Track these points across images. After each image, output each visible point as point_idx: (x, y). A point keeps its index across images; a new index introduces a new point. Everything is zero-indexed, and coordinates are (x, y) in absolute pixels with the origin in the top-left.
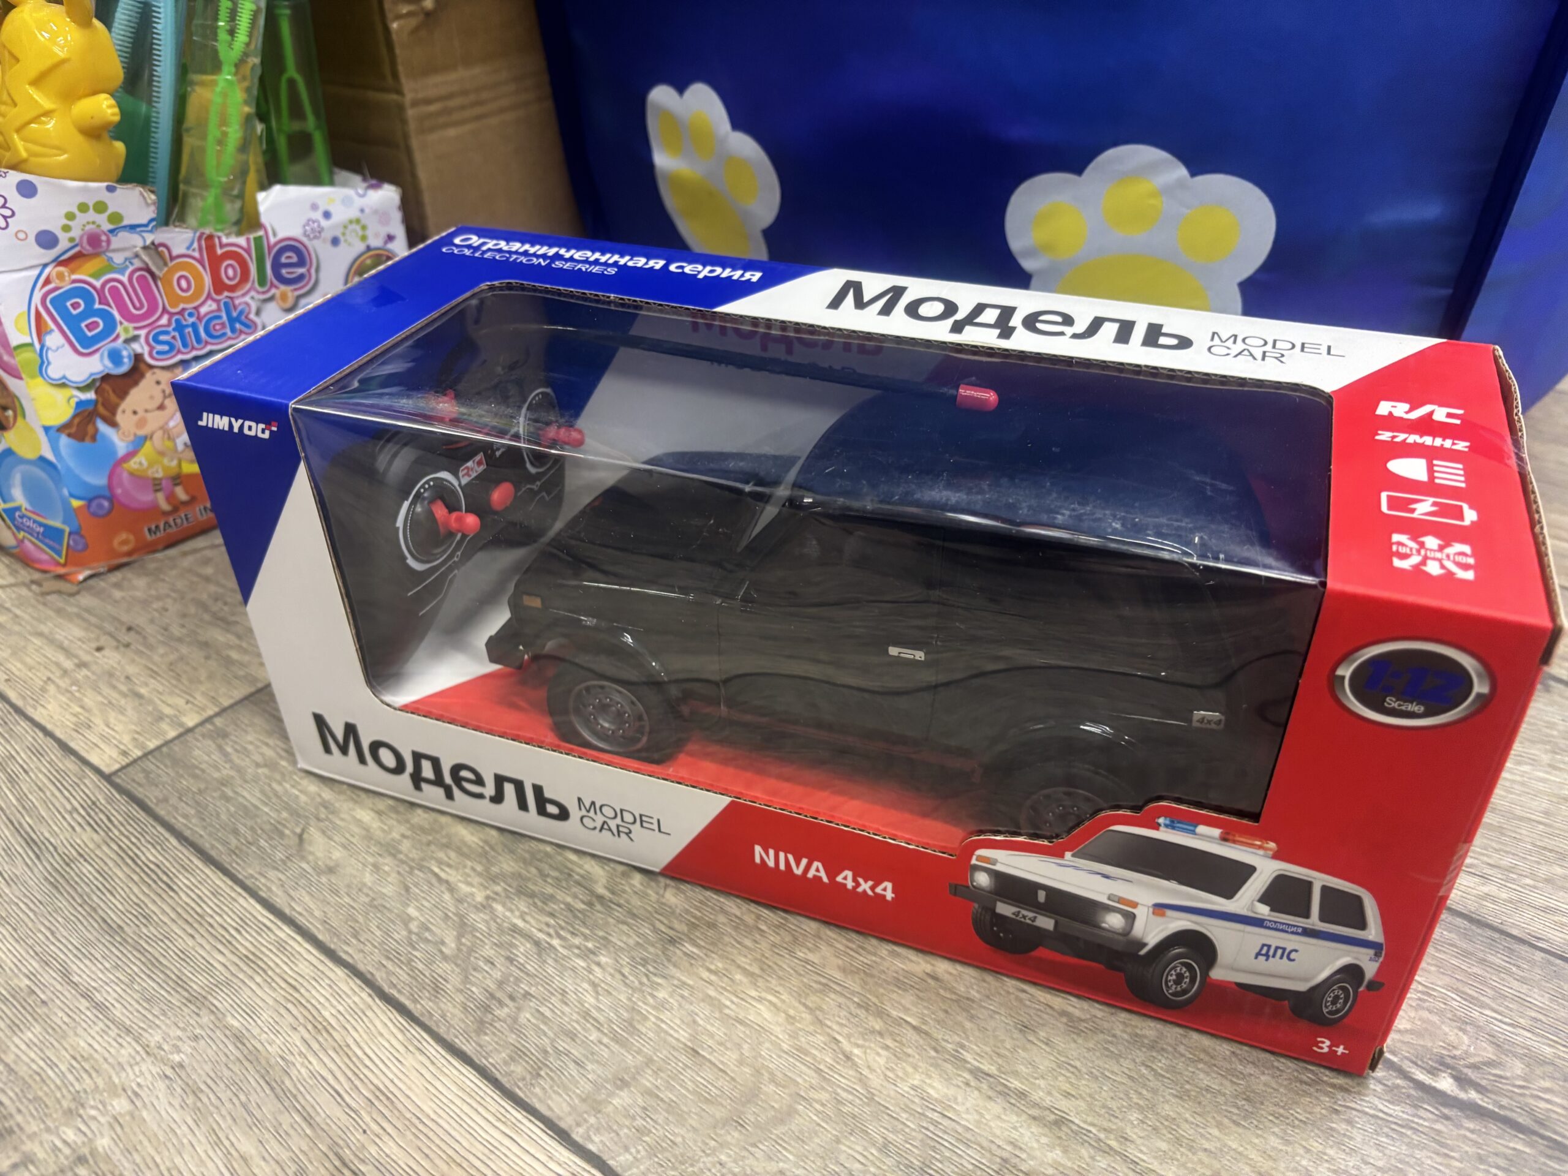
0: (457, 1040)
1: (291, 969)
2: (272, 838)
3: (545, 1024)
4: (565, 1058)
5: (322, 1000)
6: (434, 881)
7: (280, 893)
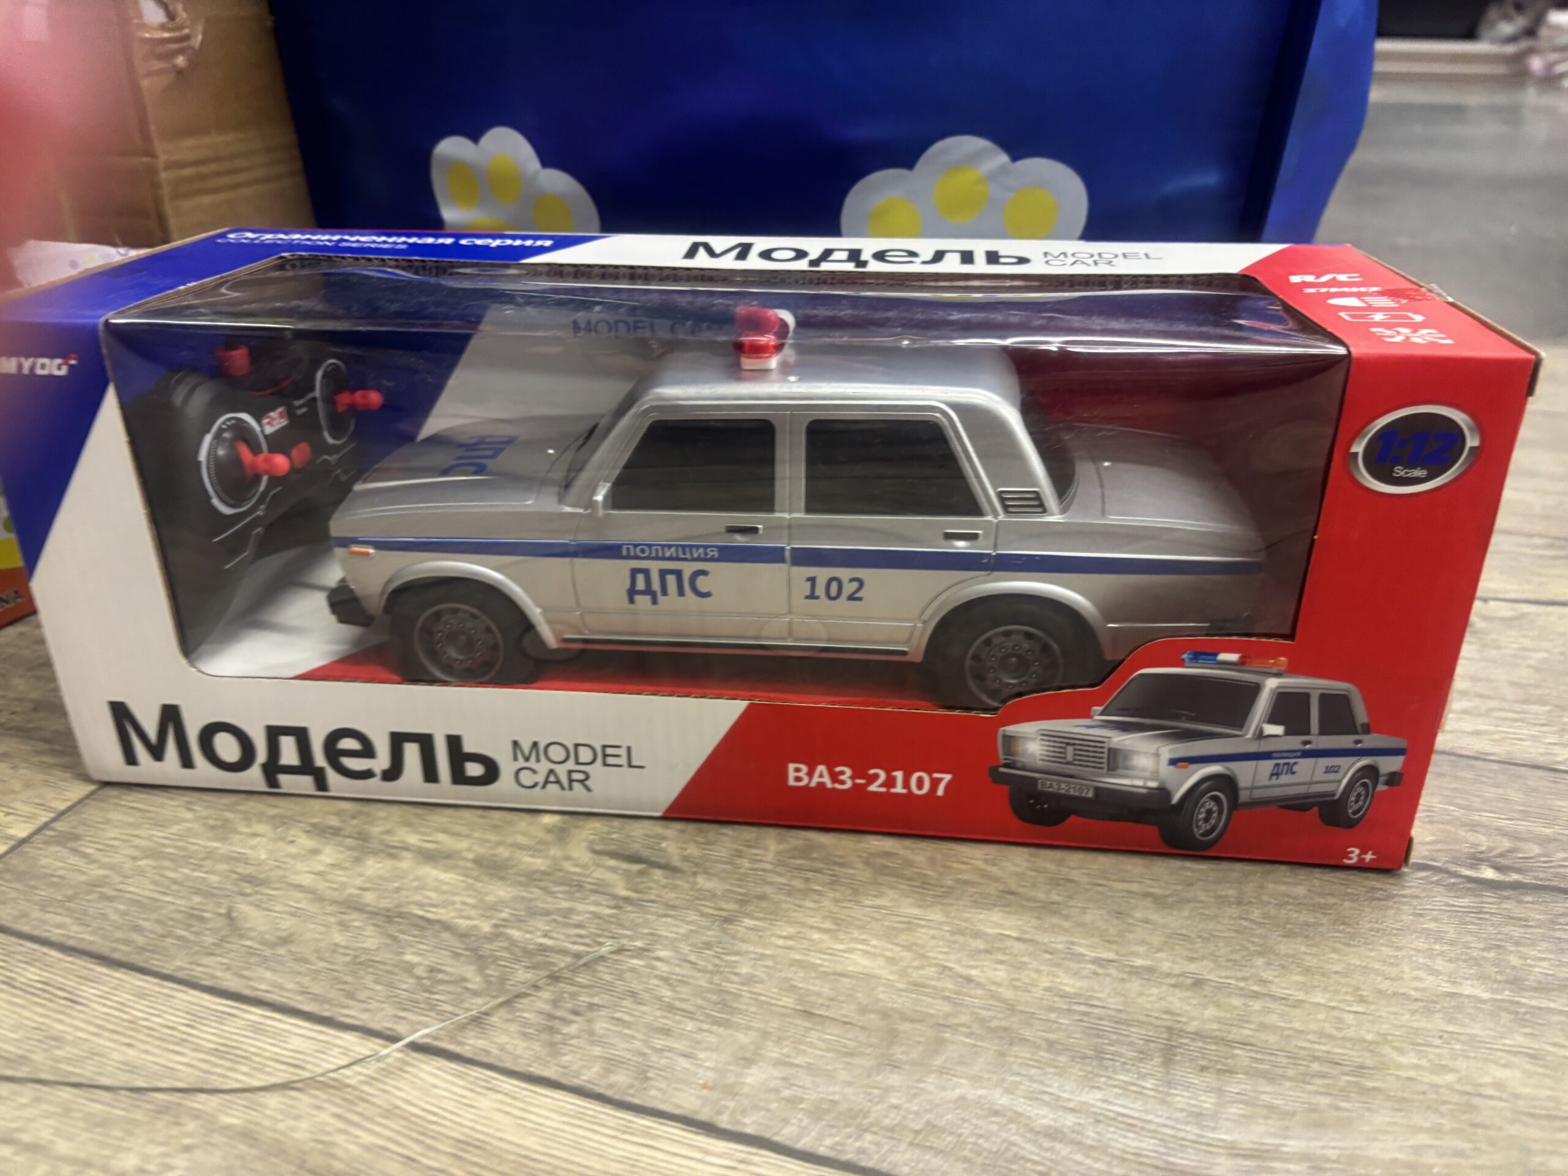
0: (532, 1069)
2: (191, 926)
4: (669, 1055)
7: (228, 975)
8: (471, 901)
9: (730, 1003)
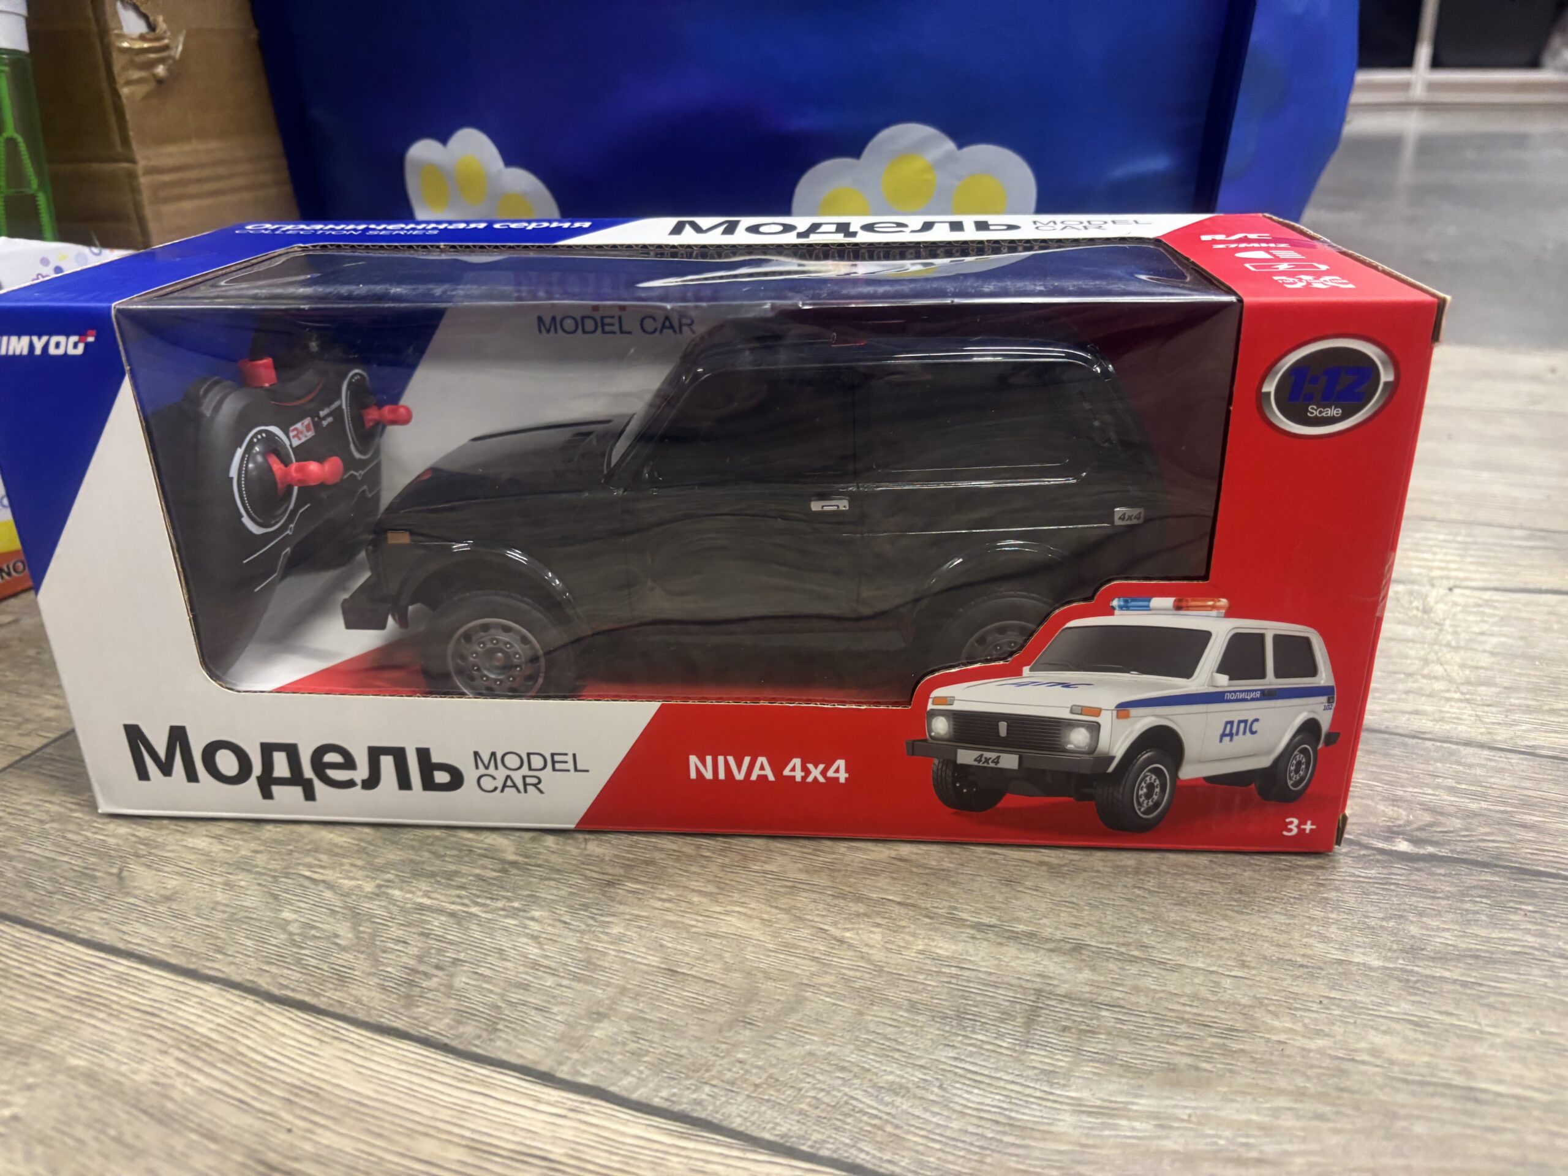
0: (383, 1020)
1: (144, 998)
2: (80, 883)
3: (487, 982)
4: (520, 1008)
5: (193, 1018)
6: (306, 883)
7: (105, 930)
8: (360, 863)
9: (595, 961)
